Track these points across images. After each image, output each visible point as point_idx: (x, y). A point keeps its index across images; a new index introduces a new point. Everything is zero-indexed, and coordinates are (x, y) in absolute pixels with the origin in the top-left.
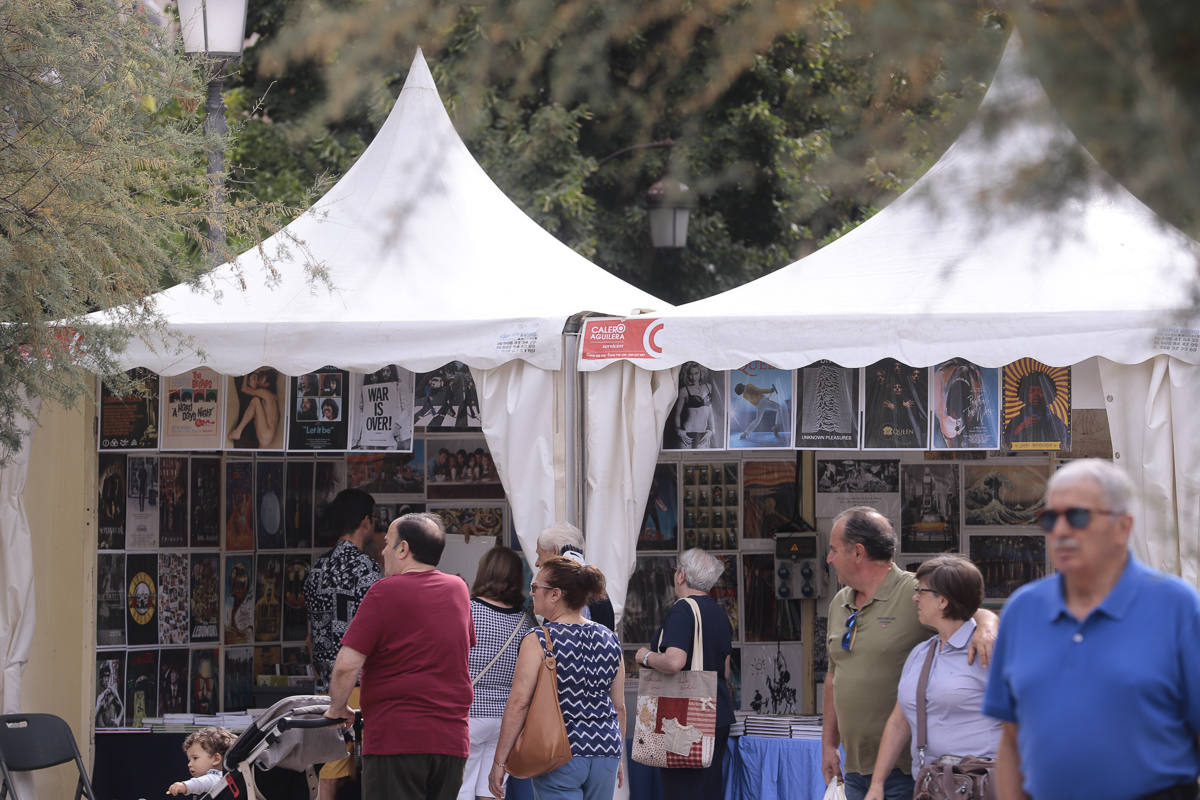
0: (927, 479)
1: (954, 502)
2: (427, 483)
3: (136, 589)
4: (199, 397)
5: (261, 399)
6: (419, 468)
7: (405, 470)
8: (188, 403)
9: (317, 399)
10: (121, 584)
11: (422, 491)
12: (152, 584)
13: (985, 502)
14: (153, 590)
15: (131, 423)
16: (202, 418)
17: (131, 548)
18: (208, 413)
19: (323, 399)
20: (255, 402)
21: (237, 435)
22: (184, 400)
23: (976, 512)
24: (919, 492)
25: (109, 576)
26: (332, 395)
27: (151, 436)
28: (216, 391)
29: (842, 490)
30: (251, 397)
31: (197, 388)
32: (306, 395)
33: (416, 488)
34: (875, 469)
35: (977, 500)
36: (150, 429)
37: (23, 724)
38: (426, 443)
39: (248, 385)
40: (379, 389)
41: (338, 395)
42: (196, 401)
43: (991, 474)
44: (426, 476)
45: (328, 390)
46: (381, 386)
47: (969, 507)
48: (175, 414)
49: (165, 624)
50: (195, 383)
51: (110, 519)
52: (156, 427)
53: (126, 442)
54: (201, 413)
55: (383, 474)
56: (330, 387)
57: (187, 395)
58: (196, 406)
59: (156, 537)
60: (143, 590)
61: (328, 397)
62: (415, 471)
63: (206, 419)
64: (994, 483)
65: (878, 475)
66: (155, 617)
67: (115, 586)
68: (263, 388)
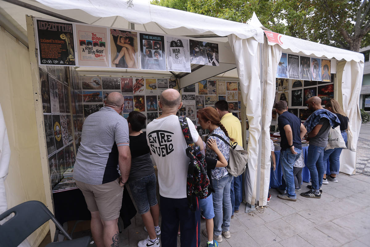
0: (199, 98)
1: (203, 101)
2: (103, 100)
3: (56, 129)
4: (96, 44)
5: (127, 48)
6: (101, 97)
7: (98, 97)
8: (90, 46)
9: (152, 50)
10: (52, 127)
11: (102, 102)
12: (60, 126)
13: (208, 101)
14: (60, 127)
15: (59, 53)
16: (98, 54)
17: (53, 113)
18: (102, 52)
19: (154, 51)
20: (124, 49)
21: (117, 62)
22: (88, 45)
23: (206, 103)
24: (198, 100)
25: (48, 124)
26: (158, 49)
27: (71, 60)
28: (105, 43)
29: (186, 100)
30: (121, 47)
31: (94, 40)
32: (147, 48)
33: (101, 101)
34: (191, 96)
35: (207, 101)
36: (70, 56)
37: (13, 215)
38: (102, 92)
39: (120, 42)
40: (176, 49)
41: (160, 50)
42: (94, 46)
43: (208, 97)
44: (103, 98)
45: (156, 47)
46: (177, 48)
47: (206, 102)
48: (83, 50)
49: (64, 139)
50: (93, 38)
51: (46, 100)
52: (74, 55)
53: (56, 62)
54: (97, 51)
55: (92, 98)
56: (157, 46)
57: (89, 43)
58: (95, 49)
59: (59, 109)
60: (58, 128)
61: (157, 50)
62: (100, 98)
63: (100, 54)
64: (209, 98)
65: (191, 97)
66: (62, 138)
67: (50, 129)
68: (127, 43)
